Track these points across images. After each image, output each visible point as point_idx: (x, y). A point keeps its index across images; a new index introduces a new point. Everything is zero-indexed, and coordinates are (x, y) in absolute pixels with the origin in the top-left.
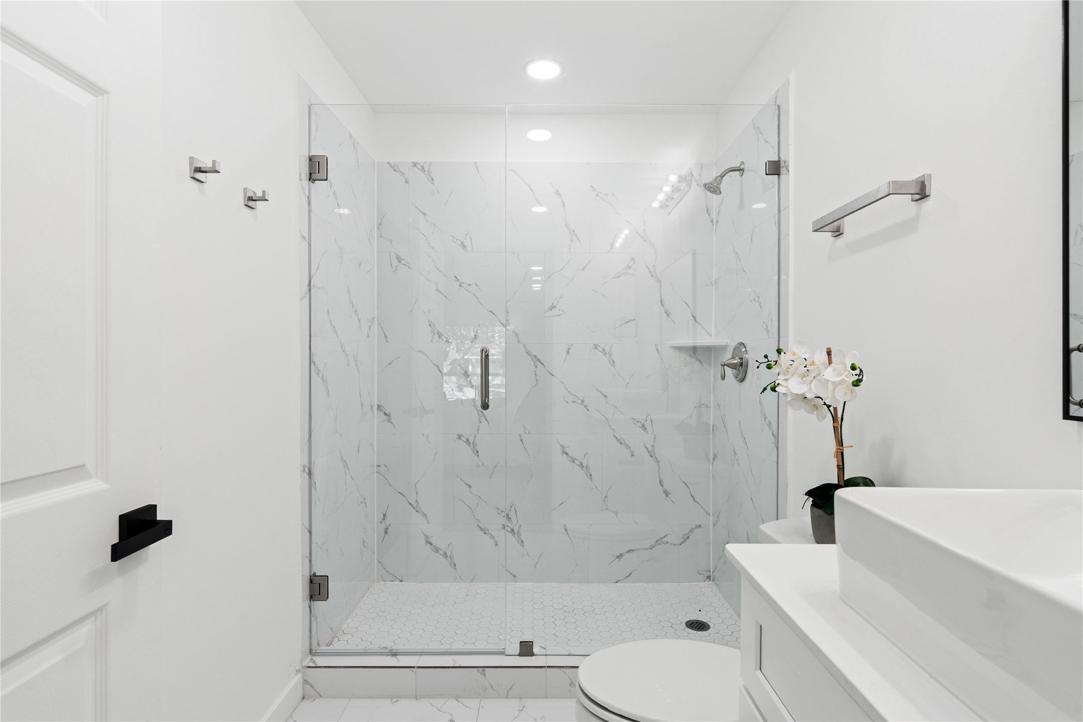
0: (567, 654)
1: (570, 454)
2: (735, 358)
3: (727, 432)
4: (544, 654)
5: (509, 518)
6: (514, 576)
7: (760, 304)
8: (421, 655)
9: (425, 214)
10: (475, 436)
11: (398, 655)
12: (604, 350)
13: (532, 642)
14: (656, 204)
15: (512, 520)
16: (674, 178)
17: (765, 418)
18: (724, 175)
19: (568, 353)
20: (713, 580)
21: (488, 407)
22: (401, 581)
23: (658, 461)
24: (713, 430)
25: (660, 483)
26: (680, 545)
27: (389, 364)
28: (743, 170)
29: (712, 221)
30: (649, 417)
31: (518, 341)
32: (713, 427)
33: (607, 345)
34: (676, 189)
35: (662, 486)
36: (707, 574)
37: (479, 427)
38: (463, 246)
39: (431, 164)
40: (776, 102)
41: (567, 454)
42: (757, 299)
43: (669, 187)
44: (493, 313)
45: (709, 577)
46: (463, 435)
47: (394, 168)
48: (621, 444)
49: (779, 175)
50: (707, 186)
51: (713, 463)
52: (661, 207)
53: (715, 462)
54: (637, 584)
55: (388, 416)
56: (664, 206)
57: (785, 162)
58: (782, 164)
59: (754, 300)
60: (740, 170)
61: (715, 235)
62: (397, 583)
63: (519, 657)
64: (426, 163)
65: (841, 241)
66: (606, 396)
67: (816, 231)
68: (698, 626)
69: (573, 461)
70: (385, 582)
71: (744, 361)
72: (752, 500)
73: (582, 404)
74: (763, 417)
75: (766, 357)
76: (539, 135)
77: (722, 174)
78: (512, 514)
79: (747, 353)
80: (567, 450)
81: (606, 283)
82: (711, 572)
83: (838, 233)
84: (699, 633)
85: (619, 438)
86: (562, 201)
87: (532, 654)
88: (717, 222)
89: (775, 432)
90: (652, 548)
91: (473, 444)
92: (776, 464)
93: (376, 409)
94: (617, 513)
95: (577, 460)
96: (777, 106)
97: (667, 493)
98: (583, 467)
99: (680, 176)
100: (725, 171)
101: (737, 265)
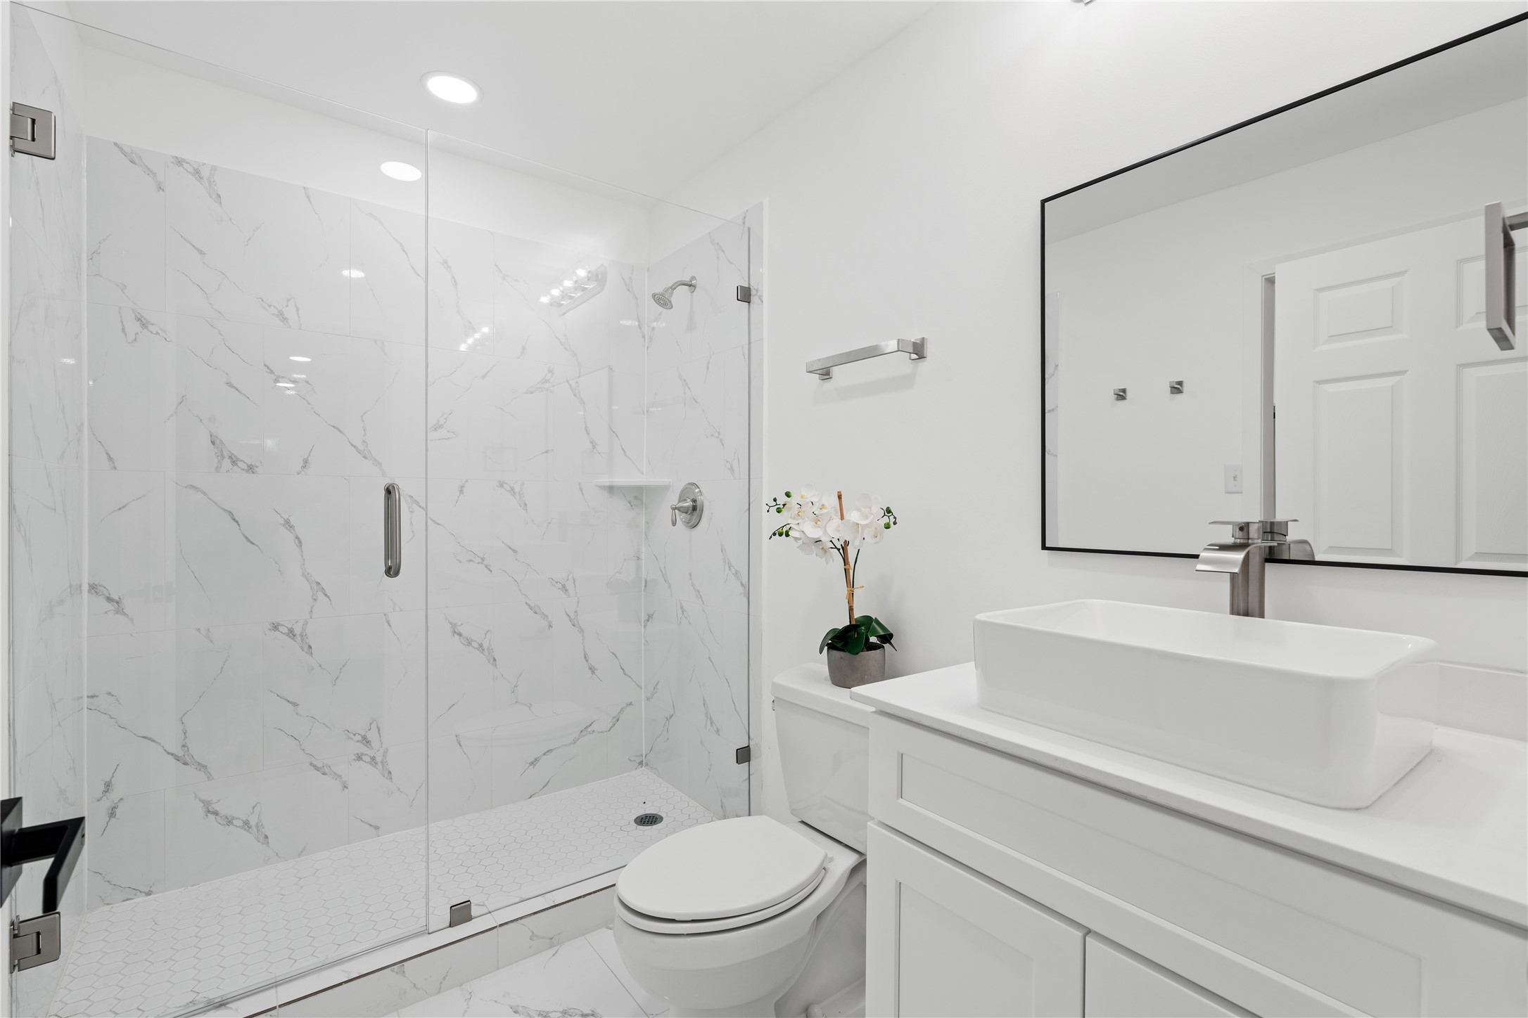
0: (518, 900)
1: (465, 634)
2: (685, 500)
3: (670, 586)
4: (486, 911)
5: (366, 741)
6: (377, 828)
7: (721, 440)
8: (276, 986)
9: (202, 253)
10: (306, 623)
11: (228, 1003)
12: (512, 489)
13: (469, 901)
14: (545, 300)
15: (372, 744)
16: (582, 273)
17: (729, 567)
18: (675, 288)
19: (461, 492)
20: (647, 765)
21: (397, 573)
22: (148, 894)
23: (582, 631)
24: (645, 586)
25: (585, 657)
26: (609, 731)
27: (119, 509)
28: (695, 286)
29: (644, 337)
30: (571, 576)
31: (382, 474)
32: (646, 583)
33: (516, 482)
34: (579, 286)
35: (587, 661)
36: (639, 760)
37: (312, 607)
38: (282, 316)
39: (214, 169)
40: (744, 223)
41: (460, 634)
42: (716, 434)
43: (572, 282)
44: (338, 429)
45: (641, 763)
46: (282, 623)
47: (132, 157)
48: (536, 613)
49: (749, 302)
50: (656, 297)
51: (645, 626)
52: (551, 304)
53: (649, 624)
54: (556, 793)
55: (117, 602)
56: (555, 303)
57: (757, 291)
58: (753, 292)
59: (712, 435)
60: (691, 285)
61: (647, 353)
62: (141, 899)
63: (450, 928)
64: (204, 164)
65: (828, 385)
66: (515, 551)
67: (810, 372)
68: (649, 820)
69: (469, 644)
70: (111, 906)
71: (698, 503)
72: (711, 661)
73: (482, 563)
74: (727, 566)
75: (775, 500)
76: (402, 171)
77: (673, 285)
78: (373, 736)
79: (702, 495)
80: (460, 629)
81: (515, 398)
82: (644, 756)
83: (828, 377)
84: (654, 827)
85: (532, 605)
86: (453, 277)
87: (469, 918)
88: (651, 339)
89: (745, 581)
90: (575, 741)
91: (301, 635)
92: (747, 616)
93: (86, 591)
94: (530, 706)
95: (475, 641)
96: (746, 230)
97: (592, 670)
98: (483, 650)
99: (589, 272)
100: (676, 283)
101: (685, 394)
